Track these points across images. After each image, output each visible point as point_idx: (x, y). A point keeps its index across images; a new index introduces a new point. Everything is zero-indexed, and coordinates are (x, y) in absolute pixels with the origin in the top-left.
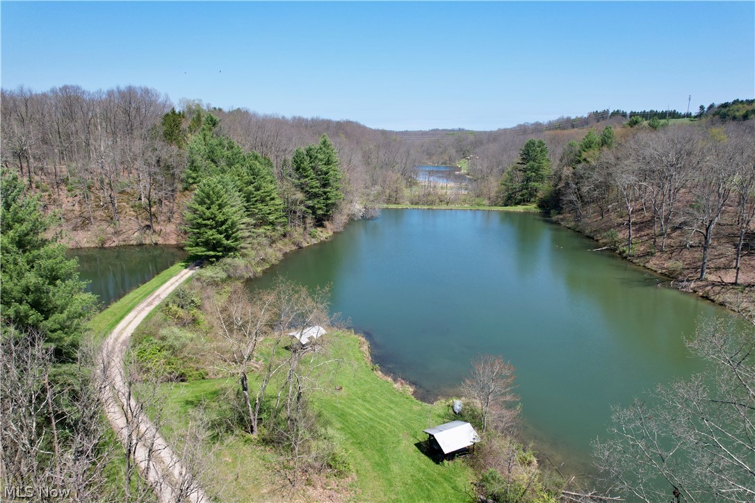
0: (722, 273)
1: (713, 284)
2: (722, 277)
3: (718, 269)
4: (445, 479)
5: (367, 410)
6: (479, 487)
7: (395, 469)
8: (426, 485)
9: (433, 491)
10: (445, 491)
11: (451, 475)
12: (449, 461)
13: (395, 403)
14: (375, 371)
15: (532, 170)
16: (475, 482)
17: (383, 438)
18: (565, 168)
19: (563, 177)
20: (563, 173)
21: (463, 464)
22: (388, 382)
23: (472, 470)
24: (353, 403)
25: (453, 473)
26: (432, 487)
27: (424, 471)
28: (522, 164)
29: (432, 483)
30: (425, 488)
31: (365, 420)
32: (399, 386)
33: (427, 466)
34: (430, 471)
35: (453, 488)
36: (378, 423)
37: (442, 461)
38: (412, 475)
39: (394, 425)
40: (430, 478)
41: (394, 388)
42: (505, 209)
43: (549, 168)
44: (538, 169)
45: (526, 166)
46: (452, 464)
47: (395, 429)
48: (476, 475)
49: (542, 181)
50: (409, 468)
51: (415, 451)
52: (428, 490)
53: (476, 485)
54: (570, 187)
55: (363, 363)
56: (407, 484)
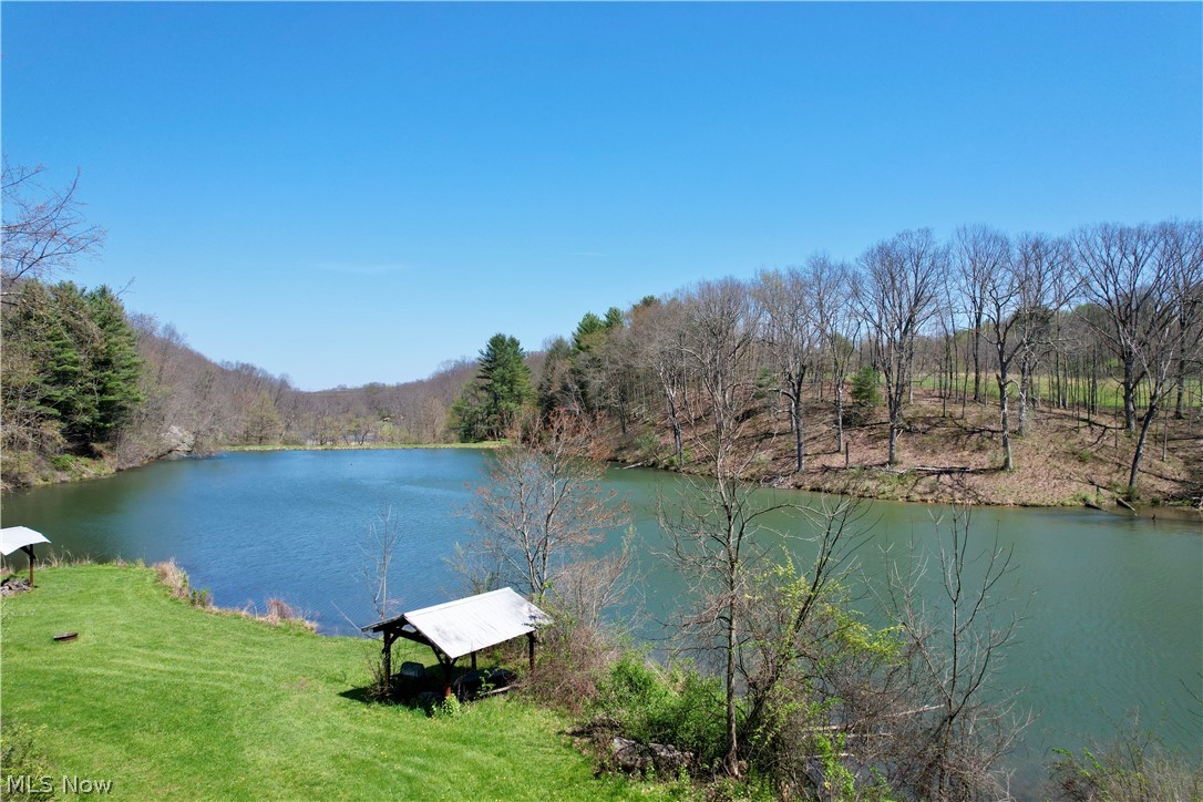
0: (824, 461)
2: (828, 464)
4: (464, 742)
5: (163, 661)
6: (589, 734)
7: (265, 757)
8: (398, 767)
9: (425, 777)
10: (475, 767)
11: (483, 731)
12: (461, 701)
13: (265, 645)
14: (199, 607)
15: (503, 381)
16: (569, 730)
17: (215, 701)
18: (558, 364)
19: (556, 378)
20: (556, 373)
21: (509, 705)
22: (239, 618)
23: (546, 711)
24: (113, 657)
25: (484, 726)
26: (423, 768)
27: (380, 740)
28: (485, 377)
29: (420, 761)
30: (395, 776)
31: (148, 678)
32: (273, 617)
33: (389, 726)
34: (401, 736)
35: (499, 755)
36: (202, 676)
37: (441, 700)
38: (334, 758)
39: (260, 671)
40: (404, 750)
41: (258, 623)
42: (463, 445)
43: (529, 383)
44: (512, 382)
45: (491, 381)
46: (472, 710)
47: (264, 678)
48: (562, 716)
49: (520, 402)
50: (317, 744)
51: (337, 707)
52: (409, 779)
53: (574, 734)
54: (569, 390)
55: (164, 602)
56: (318, 784)
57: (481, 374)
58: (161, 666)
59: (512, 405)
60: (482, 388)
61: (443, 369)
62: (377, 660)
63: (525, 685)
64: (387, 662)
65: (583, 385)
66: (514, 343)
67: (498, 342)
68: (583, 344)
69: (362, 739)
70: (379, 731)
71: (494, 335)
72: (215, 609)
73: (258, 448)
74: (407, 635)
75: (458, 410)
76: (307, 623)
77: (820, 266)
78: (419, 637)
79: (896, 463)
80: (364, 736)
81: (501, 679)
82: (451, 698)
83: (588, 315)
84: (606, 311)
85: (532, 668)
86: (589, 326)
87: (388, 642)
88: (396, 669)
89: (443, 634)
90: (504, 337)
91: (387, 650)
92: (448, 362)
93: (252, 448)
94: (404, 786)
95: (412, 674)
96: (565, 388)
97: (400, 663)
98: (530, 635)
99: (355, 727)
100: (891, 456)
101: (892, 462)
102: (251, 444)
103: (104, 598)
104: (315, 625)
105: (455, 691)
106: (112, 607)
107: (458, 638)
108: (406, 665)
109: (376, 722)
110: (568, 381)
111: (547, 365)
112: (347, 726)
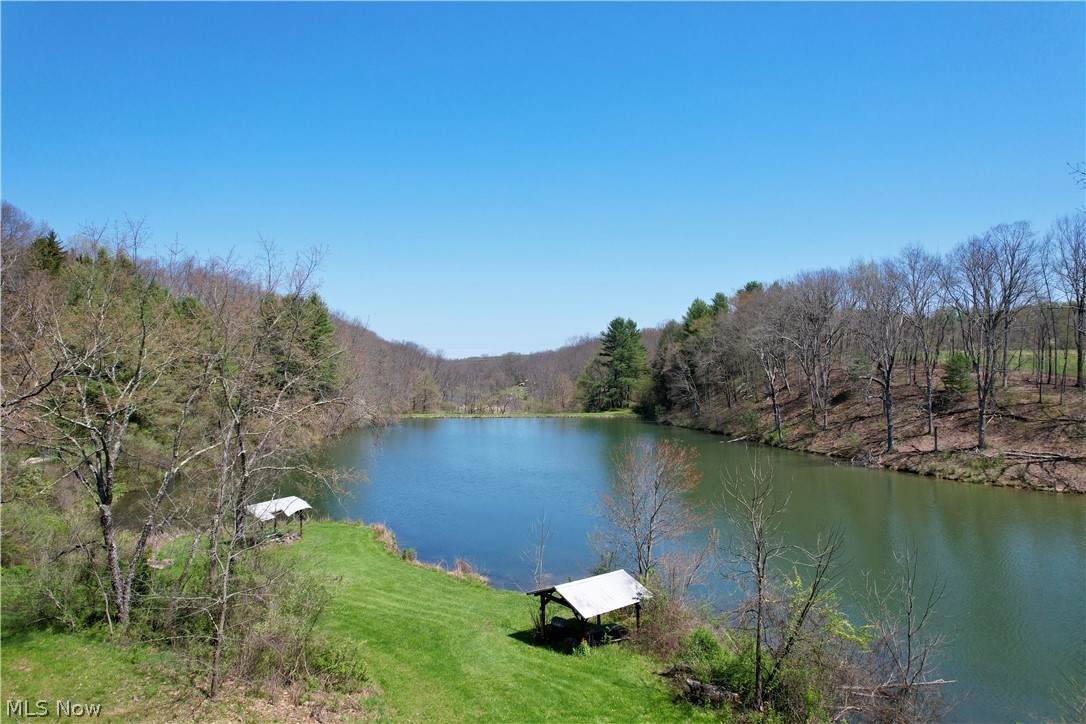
0: (914, 442)
1: (908, 455)
2: (917, 445)
3: (907, 437)
4: (593, 673)
5: (398, 601)
6: (673, 676)
7: (474, 671)
8: (553, 685)
9: (571, 693)
10: (600, 689)
11: (604, 667)
12: (591, 646)
13: (455, 593)
14: (408, 560)
15: (621, 359)
16: (660, 671)
17: (437, 632)
18: (669, 346)
19: (668, 357)
20: (668, 352)
21: (622, 651)
22: (435, 571)
23: (645, 657)
24: (367, 595)
25: (606, 664)
26: (568, 687)
27: (541, 667)
28: (606, 355)
29: (566, 682)
30: (552, 690)
31: (393, 613)
32: (458, 573)
33: (545, 659)
34: (554, 666)
35: (615, 683)
36: (424, 614)
37: (578, 644)
38: (514, 675)
39: (458, 614)
40: (558, 675)
41: (449, 576)
42: (588, 415)
43: (644, 359)
44: (630, 359)
45: (611, 358)
46: (598, 652)
47: (462, 619)
48: (656, 662)
49: (636, 377)
50: (504, 666)
51: (511, 643)
52: (560, 692)
53: (663, 675)
54: (680, 369)
55: (383, 554)
56: (507, 690)
57: (603, 352)
58: (397, 605)
59: (629, 380)
60: (604, 365)
61: (569, 344)
62: (537, 613)
63: (632, 638)
64: (543, 616)
65: (693, 366)
66: (632, 325)
67: (617, 324)
68: (691, 329)
69: (530, 665)
70: (540, 661)
71: (614, 319)
72: (418, 563)
73: (422, 416)
74: (556, 600)
75: (583, 384)
76: (482, 578)
77: (914, 256)
78: (563, 602)
79: (985, 448)
80: (531, 663)
81: (618, 633)
82: (584, 643)
83: (697, 301)
84: (713, 297)
85: (638, 627)
86: (697, 311)
87: (544, 603)
88: (548, 621)
89: (579, 601)
90: (623, 320)
91: (543, 608)
92: (575, 338)
93: (418, 416)
94: (557, 696)
95: (559, 625)
96: (676, 368)
97: (551, 617)
98: (637, 604)
99: (524, 657)
100: (981, 441)
101: (981, 445)
102: (418, 412)
103: (346, 549)
104: (486, 579)
105: (587, 639)
106: (353, 557)
107: (589, 605)
108: (556, 619)
109: (537, 655)
110: (679, 361)
111: (660, 345)
112: (519, 656)
